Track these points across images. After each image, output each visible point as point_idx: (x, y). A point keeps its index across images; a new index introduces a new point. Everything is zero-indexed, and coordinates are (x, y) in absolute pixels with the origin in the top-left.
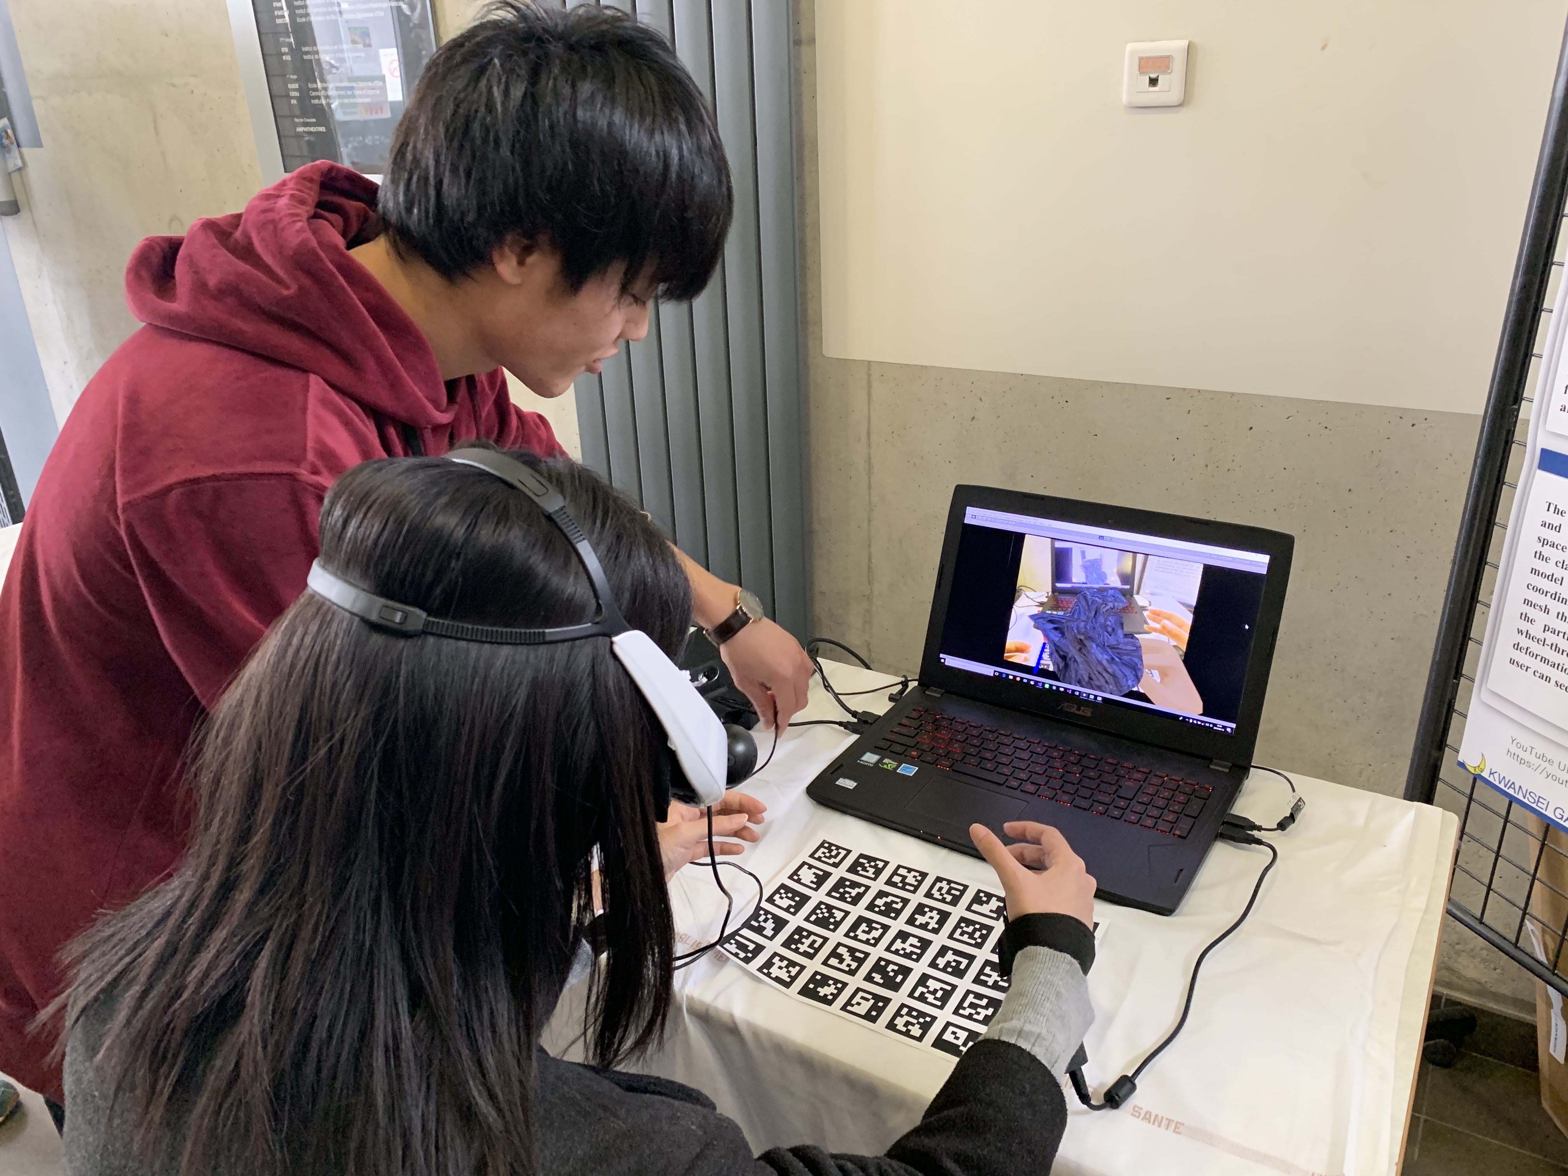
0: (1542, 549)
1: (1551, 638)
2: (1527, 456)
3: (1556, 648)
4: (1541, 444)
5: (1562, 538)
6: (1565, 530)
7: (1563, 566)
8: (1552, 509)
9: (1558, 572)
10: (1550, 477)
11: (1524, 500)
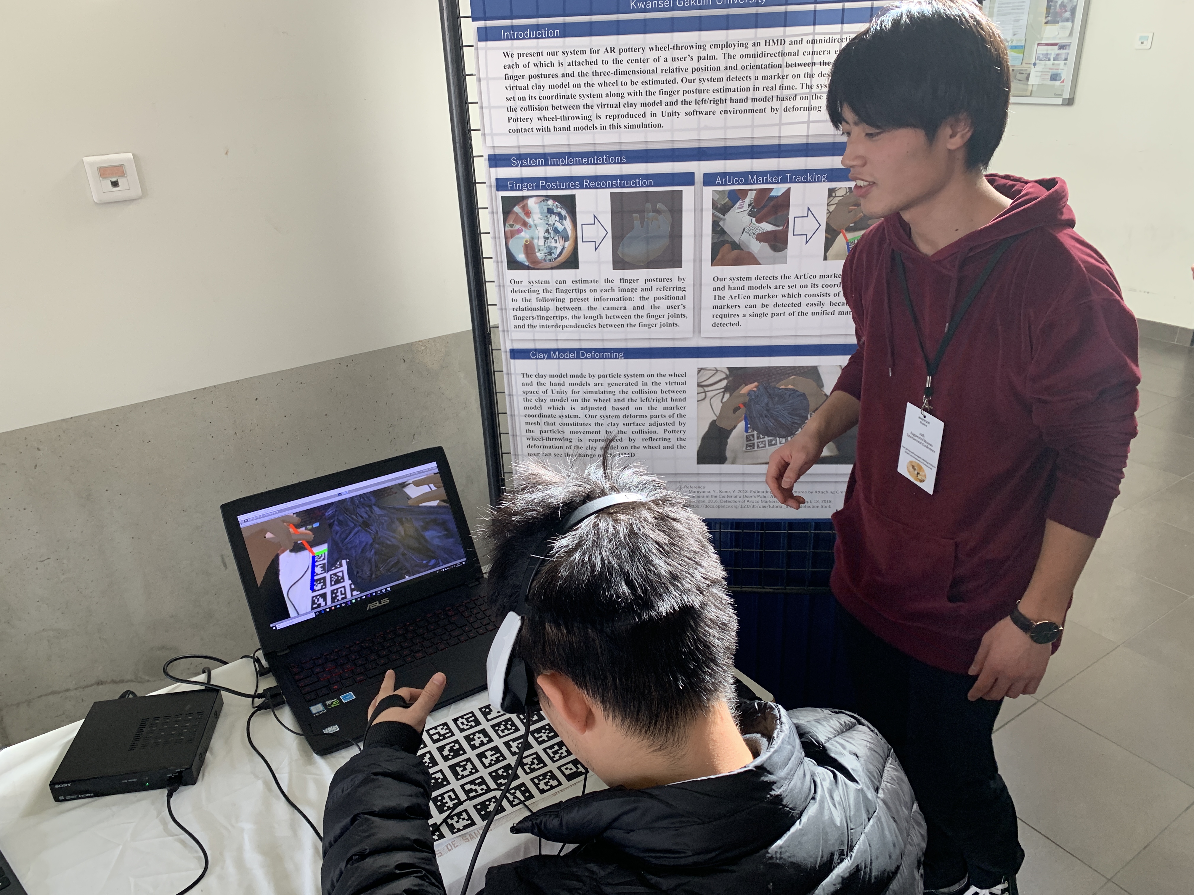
0: (526, 396)
1: (545, 435)
2: (503, 354)
3: (549, 439)
4: (509, 346)
5: (534, 388)
6: (535, 384)
7: (540, 400)
8: (525, 376)
9: (538, 404)
10: (518, 361)
11: (510, 376)
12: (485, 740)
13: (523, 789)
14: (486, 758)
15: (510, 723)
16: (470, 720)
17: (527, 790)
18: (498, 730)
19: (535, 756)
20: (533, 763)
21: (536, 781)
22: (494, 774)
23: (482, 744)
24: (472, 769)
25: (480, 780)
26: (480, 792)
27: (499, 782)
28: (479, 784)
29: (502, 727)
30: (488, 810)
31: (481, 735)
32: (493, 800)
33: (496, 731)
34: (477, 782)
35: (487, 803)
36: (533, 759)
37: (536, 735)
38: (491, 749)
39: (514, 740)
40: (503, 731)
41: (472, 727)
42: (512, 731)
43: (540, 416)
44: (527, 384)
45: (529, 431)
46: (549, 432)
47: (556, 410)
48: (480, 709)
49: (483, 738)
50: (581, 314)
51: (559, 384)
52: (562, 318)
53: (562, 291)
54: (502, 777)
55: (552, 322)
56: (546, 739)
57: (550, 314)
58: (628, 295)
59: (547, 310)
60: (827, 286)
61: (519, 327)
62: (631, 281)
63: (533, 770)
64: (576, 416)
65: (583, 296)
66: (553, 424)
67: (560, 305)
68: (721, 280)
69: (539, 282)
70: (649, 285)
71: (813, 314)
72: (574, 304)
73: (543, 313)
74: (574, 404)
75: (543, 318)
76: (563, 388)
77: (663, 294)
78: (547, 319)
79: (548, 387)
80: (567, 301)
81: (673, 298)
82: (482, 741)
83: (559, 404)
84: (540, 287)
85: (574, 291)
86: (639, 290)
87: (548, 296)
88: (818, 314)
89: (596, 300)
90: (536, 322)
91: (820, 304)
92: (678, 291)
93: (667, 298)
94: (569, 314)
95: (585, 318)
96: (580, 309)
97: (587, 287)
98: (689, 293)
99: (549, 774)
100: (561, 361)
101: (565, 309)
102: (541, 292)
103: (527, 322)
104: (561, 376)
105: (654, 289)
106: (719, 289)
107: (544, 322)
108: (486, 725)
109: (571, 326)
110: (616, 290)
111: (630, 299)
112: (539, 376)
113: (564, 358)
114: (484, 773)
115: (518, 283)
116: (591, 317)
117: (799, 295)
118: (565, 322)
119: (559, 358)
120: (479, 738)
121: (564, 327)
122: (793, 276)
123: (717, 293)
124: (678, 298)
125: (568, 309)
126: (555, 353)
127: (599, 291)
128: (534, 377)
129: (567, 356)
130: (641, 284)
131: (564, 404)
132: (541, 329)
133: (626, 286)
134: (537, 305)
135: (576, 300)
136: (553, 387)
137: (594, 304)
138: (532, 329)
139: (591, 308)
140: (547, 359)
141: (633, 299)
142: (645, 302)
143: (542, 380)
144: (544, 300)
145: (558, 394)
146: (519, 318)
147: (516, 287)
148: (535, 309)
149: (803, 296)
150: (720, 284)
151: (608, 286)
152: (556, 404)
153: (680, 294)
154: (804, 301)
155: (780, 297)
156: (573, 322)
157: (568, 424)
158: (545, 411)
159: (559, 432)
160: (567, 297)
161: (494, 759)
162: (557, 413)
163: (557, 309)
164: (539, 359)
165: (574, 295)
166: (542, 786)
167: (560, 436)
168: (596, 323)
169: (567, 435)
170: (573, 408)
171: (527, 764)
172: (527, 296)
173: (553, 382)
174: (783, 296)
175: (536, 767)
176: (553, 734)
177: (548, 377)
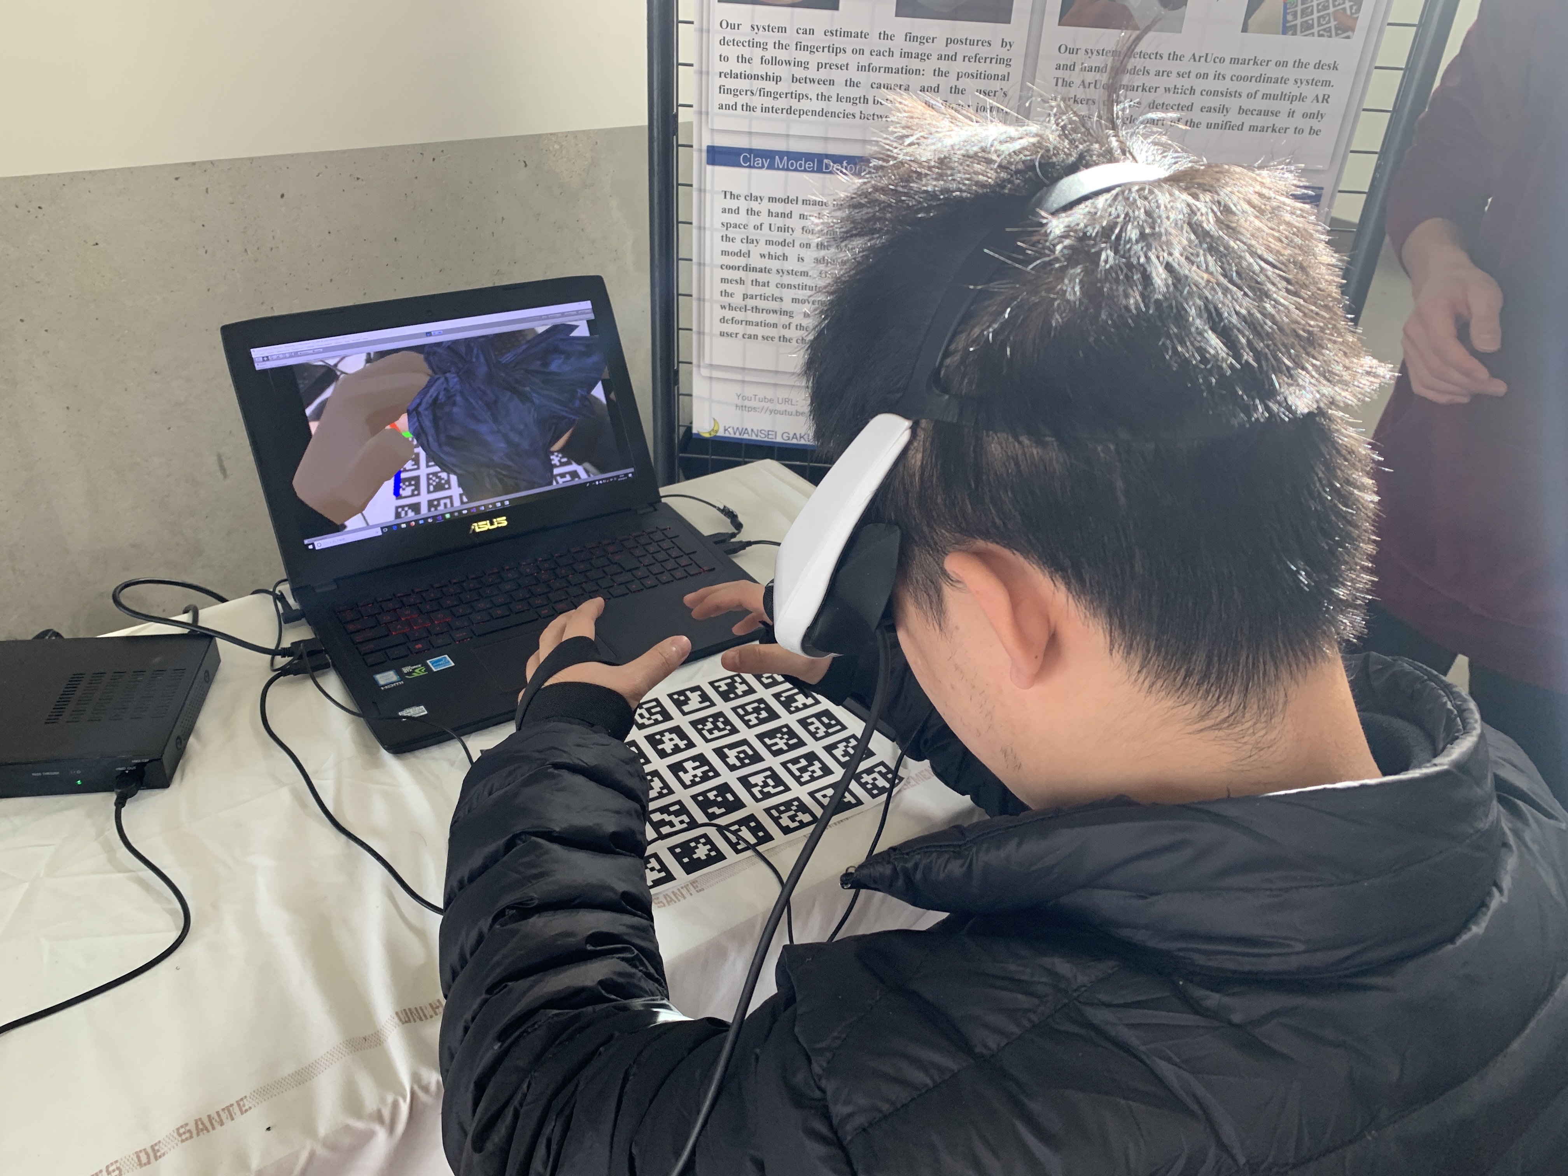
0: (727, 232)
1: (750, 303)
2: (695, 155)
3: (756, 309)
4: (706, 142)
5: (741, 218)
6: (743, 211)
7: (749, 241)
8: (728, 196)
9: (744, 248)
10: (719, 169)
11: (703, 194)
12: (682, 744)
13: (753, 824)
14: (686, 772)
15: (721, 719)
16: (653, 710)
17: (760, 827)
18: (703, 729)
19: (768, 773)
20: (766, 785)
21: (774, 813)
22: (700, 798)
23: (677, 750)
24: (662, 788)
25: (677, 807)
26: (679, 827)
27: (710, 811)
28: (677, 814)
29: (709, 726)
30: (695, 856)
31: (674, 736)
32: (702, 840)
33: (700, 732)
34: (672, 809)
35: (693, 844)
36: (766, 777)
37: (767, 740)
38: (694, 759)
39: (731, 746)
40: (710, 731)
41: (657, 722)
42: (726, 732)
43: (746, 268)
44: (730, 211)
45: (725, 293)
46: (758, 297)
47: (773, 261)
48: (670, 696)
49: (677, 740)
50: (832, 91)
51: (783, 215)
52: (800, 97)
53: (805, 48)
54: (714, 803)
55: (782, 103)
56: (785, 748)
57: (782, 87)
58: (915, 64)
59: (777, 80)
60: (1240, 78)
61: (728, 107)
62: (923, 40)
63: (767, 796)
64: (805, 274)
65: (841, 59)
66: (766, 284)
67: (799, 72)
68: (1071, 51)
69: (768, 28)
70: (951, 49)
71: (1209, 126)
72: (824, 74)
73: (770, 86)
74: (803, 252)
75: (769, 94)
76: (788, 222)
77: (973, 67)
78: (776, 96)
79: (764, 218)
80: (813, 66)
81: (988, 77)
82: (676, 745)
83: (778, 250)
84: (770, 38)
85: (826, 50)
86: (934, 57)
87: (782, 55)
88: (1216, 126)
89: (861, 68)
90: (757, 101)
91: (1223, 109)
92: (998, 65)
93: (978, 76)
94: (813, 90)
95: (839, 99)
96: (832, 82)
97: (849, 44)
98: (1016, 70)
99: (796, 803)
100: (791, 174)
101: (808, 80)
102: (770, 46)
103: (742, 100)
104: (787, 200)
105: (960, 57)
106: (1066, 67)
107: (769, 102)
108: (679, 720)
109: (814, 113)
110: (897, 54)
111: (918, 72)
112: (751, 197)
113: (796, 170)
114: (683, 795)
115: (733, 27)
116: (848, 100)
117: (1192, 91)
118: (804, 105)
119: (788, 169)
120: (671, 740)
121: (802, 113)
122: (1188, 56)
123: (1060, 73)
124: (996, 77)
125: (812, 81)
126: (781, 159)
127: (867, 52)
128: (742, 198)
129: (801, 165)
130: (939, 47)
131: (787, 250)
132: (764, 113)
133: (915, 47)
134: (761, 70)
135: (828, 66)
136: (773, 220)
137: (857, 76)
138: (748, 112)
139: (850, 83)
140: (769, 168)
141: (922, 72)
142: (941, 80)
143: (755, 205)
144: (774, 61)
145: (779, 233)
146: (729, 91)
147: (730, 35)
148: (756, 77)
149: (1198, 93)
150: (1067, 59)
151: (885, 45)
152: (774, 250)
153: (1001, 70)
154: (1199, 101)
155: (1161, 91)
156: (818, 106)
157: (789, 286)
158: (755, 261)
159: (774, 299)
160: (813, 59)
161: (700, 775)
162: (774, 265)
163: (794, 79)
164: (754, 167)
165: (824, 57)
166: (785, 821)
167: (774, 305)
168: (856, 110)
169: (787, 305)
170: (801, 259)
171: (756, 785)
172: (747, 52)
173: (773, 210)
174: (1167, 90)
175: (773, 791)
176: (795, 741)
177: (765, 201)
